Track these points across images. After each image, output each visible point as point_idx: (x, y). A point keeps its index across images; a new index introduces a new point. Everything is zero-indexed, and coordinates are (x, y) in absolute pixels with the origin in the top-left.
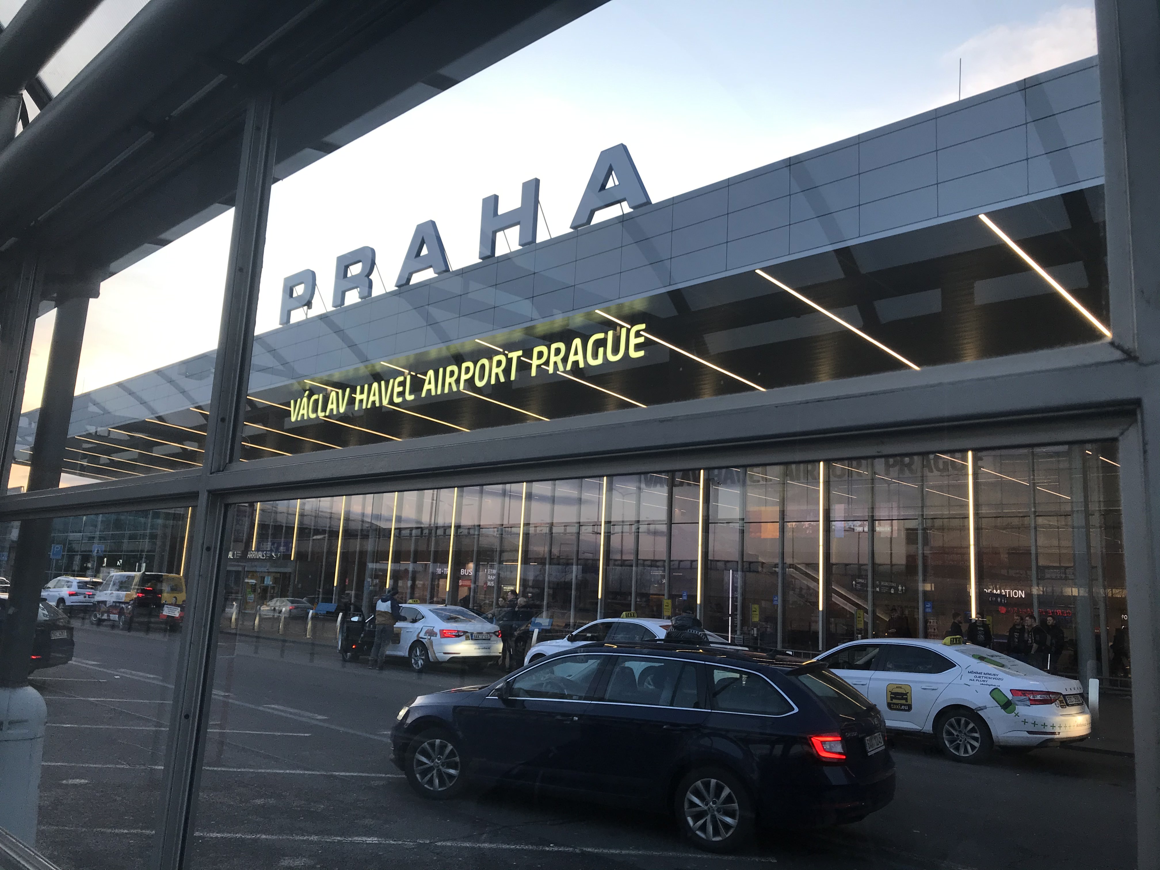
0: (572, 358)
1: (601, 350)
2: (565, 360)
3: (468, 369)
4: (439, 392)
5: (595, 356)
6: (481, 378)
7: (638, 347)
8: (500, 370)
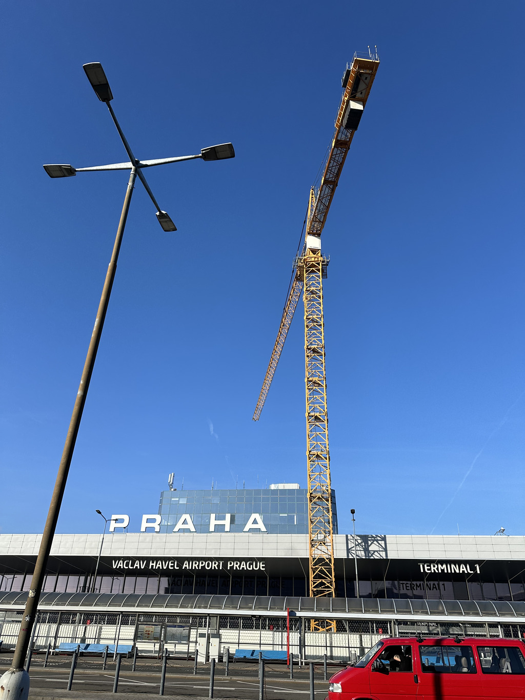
0: (242, 566)
1: (251, 566)
2: (239, 567)
3: (202, 563)
4: (190, 568)
5: (250, 567)
6: (208, 566)
7: (263, 567)
8: (216, 565)
